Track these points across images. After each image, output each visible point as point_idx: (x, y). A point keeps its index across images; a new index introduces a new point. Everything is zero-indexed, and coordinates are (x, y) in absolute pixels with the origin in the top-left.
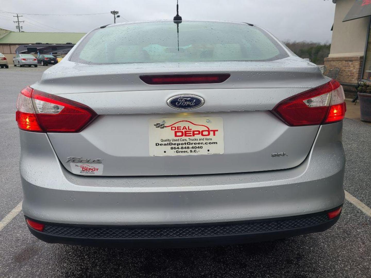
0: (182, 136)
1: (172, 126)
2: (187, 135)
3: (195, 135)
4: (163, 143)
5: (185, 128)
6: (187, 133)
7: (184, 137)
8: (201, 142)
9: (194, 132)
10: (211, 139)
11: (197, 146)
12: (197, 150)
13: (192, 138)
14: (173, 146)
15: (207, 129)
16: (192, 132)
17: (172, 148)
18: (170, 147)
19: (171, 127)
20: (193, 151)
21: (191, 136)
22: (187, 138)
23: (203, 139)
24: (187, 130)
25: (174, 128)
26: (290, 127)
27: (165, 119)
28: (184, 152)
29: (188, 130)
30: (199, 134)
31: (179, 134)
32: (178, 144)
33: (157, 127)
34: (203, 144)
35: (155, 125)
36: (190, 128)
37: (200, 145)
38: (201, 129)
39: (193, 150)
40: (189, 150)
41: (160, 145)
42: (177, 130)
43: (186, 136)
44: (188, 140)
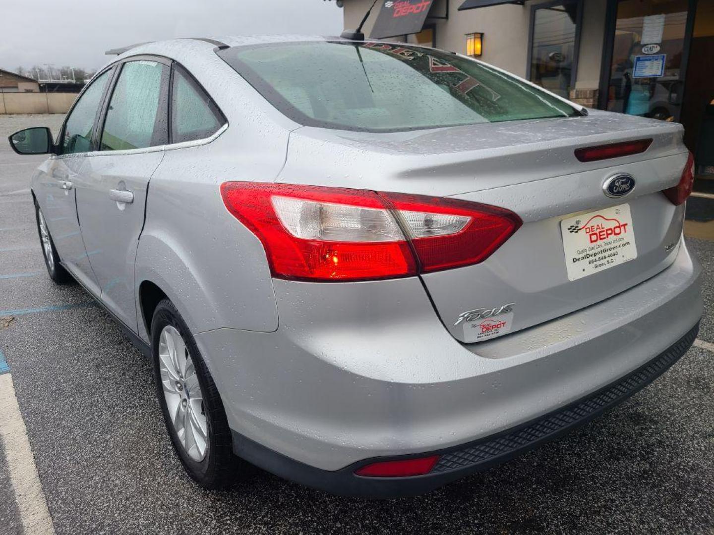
0: (597, 240)
1: (586, 227)
2: (602, 237)
3: (609, 236)
4: (580, 256)
5: (598, 227)
6: (601, 234)
7: (599, 242)
8: (615, 245)
9: (607, 231)
10: (623, 239)
11: (613, 252)
12: (614, 257)
13: (606, 241)
14: (591, 259)
15: (618, 225)
16: (605, 233)
17: (590, 262)
18: (587, 260)
20: (610, 261)
21: (605, 238)
22: (602, 242)
23: (616, 241)
24: (600, 229)
25: (588, 230)
27: (578, 218)
28: (600, 265)
30: (612, 233)
31: (594, 238)
32: (594, 254)
33: (571, 232)
34: (617, 247)
35: (569, 229)
36: (602, 227)
38: (613, 225)
39: (610, 259)
40: (605, 261)
41: (578, 260)
42: (591, 232)
43: (600, 239)
44: (603, 245)
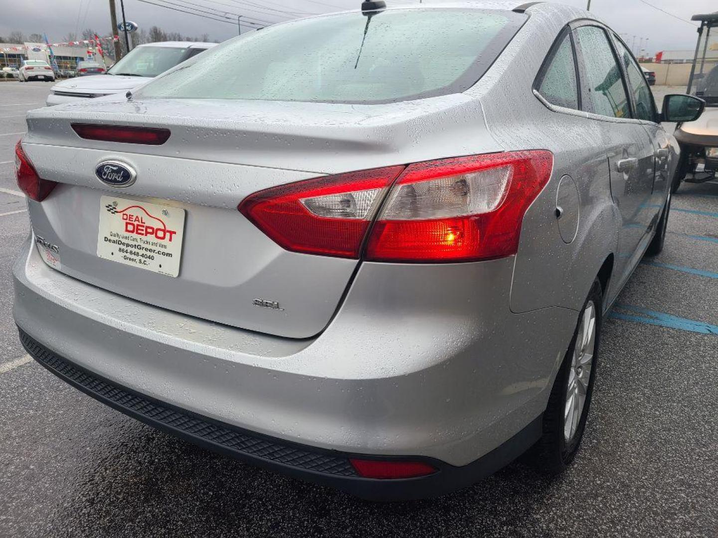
0: (132, 232)
1: (124, 212)
2: (139, 231)
3: (148, 235)
4: (113, 238)
5: (137, 219)
6: (139, 228)
7: (135, 235)
8: (153, 248)
9: (147, 227)
10: (165, 247)
11: (148, 253)
12: (148, 260)
13: (144, 238)
14: (122, 247)
15: (163, 228)
17: (120, 250)
18: (118, 246)
19: (122, 213)
20: (142, 261)
21: (143, 234)
22: (138, 237)
23: (156, 244)
24: (139, 222)
25: (125, 217)
26: (285, 251)
28: (132, 260)
29: (140, 224)
30: (152, 233)
31: (130, 228)
32: (127, 244)
33: (108, 210)
34: (155, 252)
36: (143, 221)
37: (152, 254)
38: (157, 225)
39: (143, 259)
40: (138, 258)
41: (109, 241)
42: (128, 221)
43: (137, 233)
44: (139, 240)
